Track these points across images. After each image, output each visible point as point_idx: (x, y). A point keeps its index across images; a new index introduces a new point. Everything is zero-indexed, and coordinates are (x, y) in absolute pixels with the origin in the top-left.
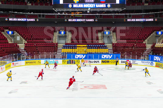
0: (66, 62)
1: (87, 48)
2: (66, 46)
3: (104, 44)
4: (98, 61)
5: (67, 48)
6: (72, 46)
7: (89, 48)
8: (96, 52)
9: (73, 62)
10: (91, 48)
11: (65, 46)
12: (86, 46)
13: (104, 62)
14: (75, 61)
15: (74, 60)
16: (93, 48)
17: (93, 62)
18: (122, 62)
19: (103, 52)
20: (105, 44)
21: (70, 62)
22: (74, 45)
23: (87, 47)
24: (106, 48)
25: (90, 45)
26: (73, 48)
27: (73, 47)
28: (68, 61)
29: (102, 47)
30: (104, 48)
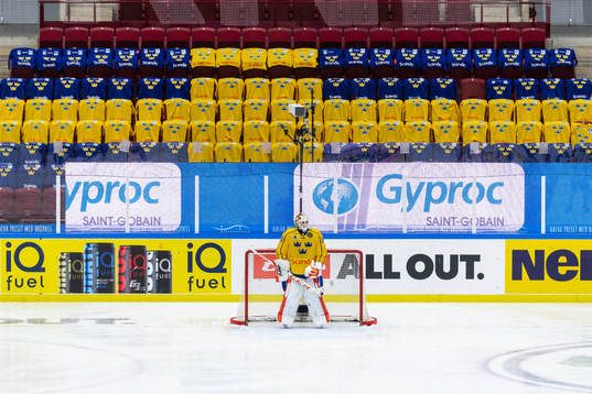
0: (54, 273)
1: (328, 92)
2: (50, 58)
3: (536, 35)
4: (471, 260)
5: (68, 83)
6: (127, 57)
7: (349, 93)
8: (441, 140)
9: (139, 276)
10: (376, 92)
11: (37, 69)
12: (308, 57)
13: (536, 275)
14: (163, 255)
15: (152, 245)
16: (404, 93)
17: (399, 265)
19: (526, 138)
20: (556, 41)
21: (105, 271)
22: (152, 56)
23: (320, 71)
24: (567, 92)
25: (357, 56)
26: (135, 93)
27: (137, 72)
28: (75, 257)
29: (513, 73)
30: (541, 93)
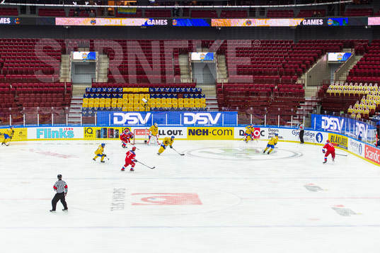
0: (95, 134)
1: (151, 97)
2: (94, 90)
3: (193, 85)
4: (180, 131)
5: (98, 95)
6: (110, 90)
7: (155, 97)
8: (174, 107)
9: (112, 135)
10: (161, 97)
11: (91, 92)
12: (147, 90)
13: (193, 134)
14: (117, 130)
15: (115, 128)
16: (166, 97)
17: (165, 132)
18: (242, 133)
19: (192, 107)
20: (197, 86)
21: (105, 133)
22: (115, 89)
23: (149, 93)
24: (200, 97)
25: (157, 89)
26: (111, 97)
27: (112, 93)
28: (99, 131)
29: (189, 93)
30: (194, 97)
